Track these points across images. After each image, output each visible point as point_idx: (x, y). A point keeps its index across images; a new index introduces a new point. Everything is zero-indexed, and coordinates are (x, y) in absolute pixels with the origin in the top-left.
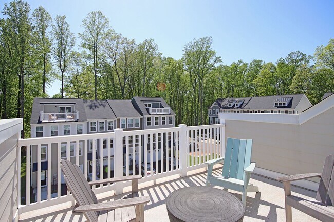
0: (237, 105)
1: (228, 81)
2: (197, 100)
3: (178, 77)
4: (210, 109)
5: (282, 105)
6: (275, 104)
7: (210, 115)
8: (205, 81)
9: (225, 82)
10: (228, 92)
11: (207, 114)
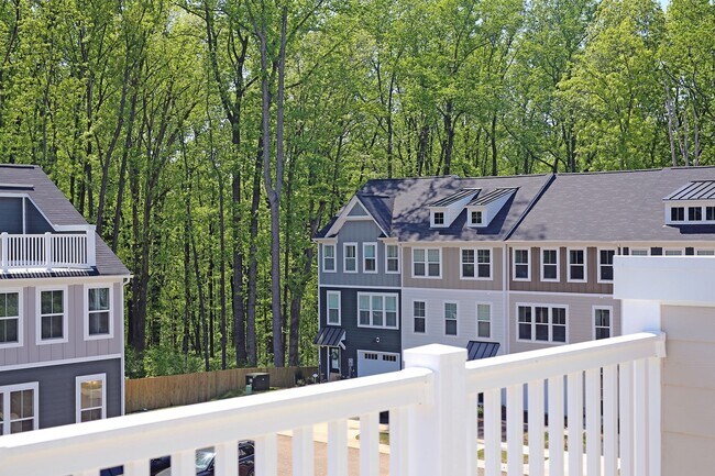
0: (477, 217)
1: (423, 81)
2: (247, 185)
3: (136, 42)
4: (326, 241)
5: (704, 221)
6: (669, 214)
7: (324, 278)
8: (291, 75)
9: (410, 88)
10: (423, 143)
11: (307, 269)
